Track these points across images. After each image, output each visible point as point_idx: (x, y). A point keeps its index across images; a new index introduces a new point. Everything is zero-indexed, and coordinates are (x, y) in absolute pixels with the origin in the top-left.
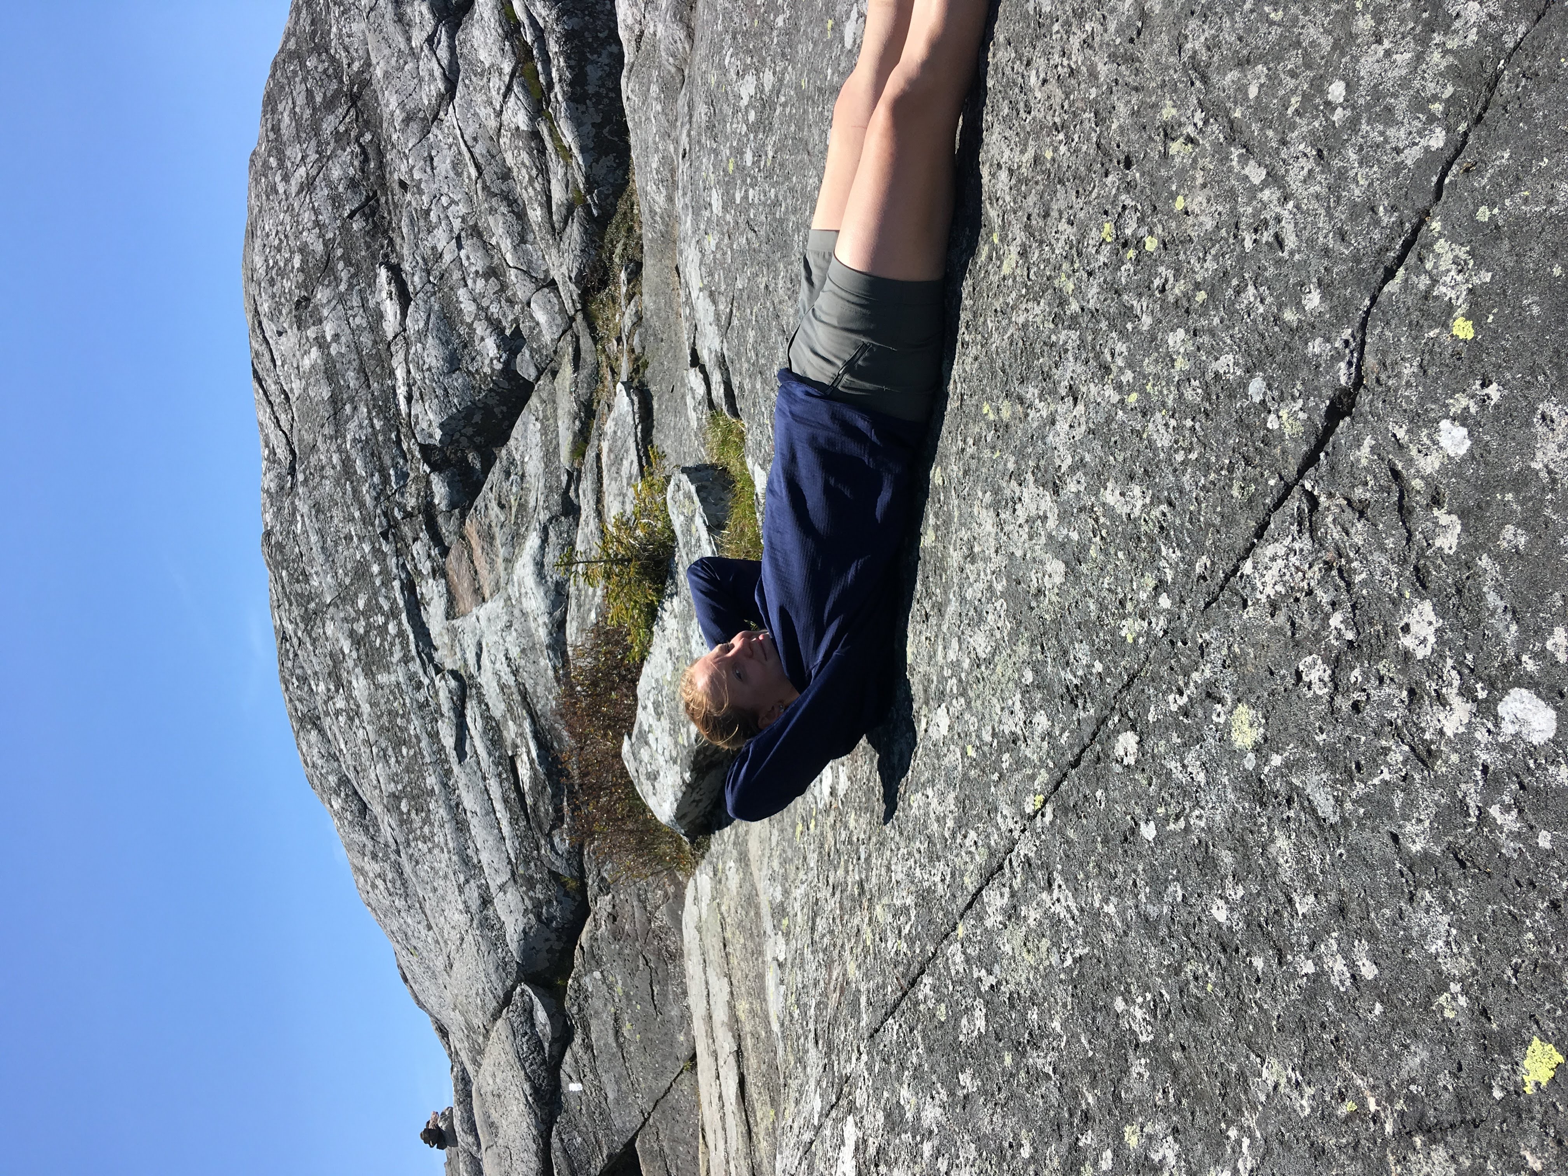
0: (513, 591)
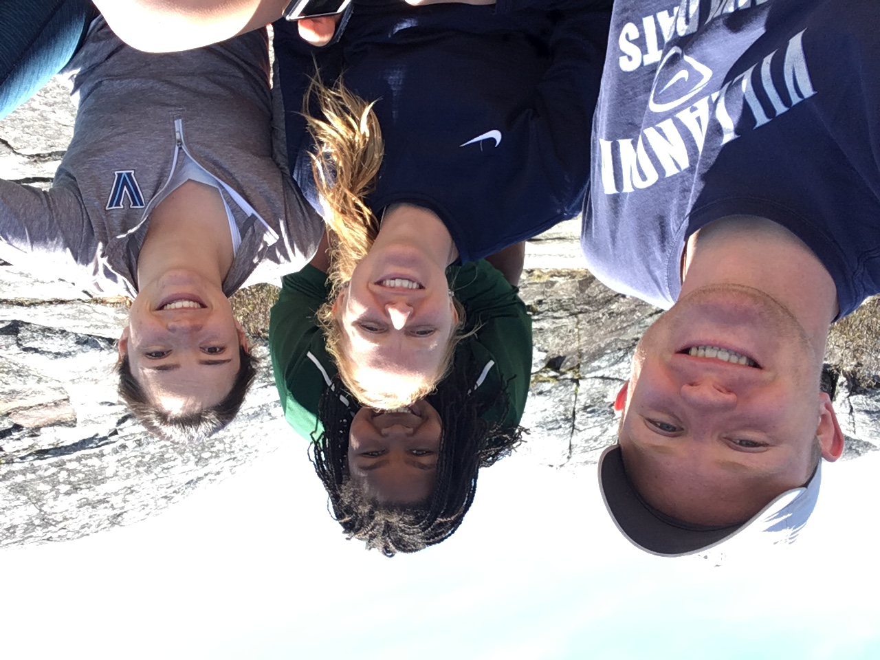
0: (67, 377)
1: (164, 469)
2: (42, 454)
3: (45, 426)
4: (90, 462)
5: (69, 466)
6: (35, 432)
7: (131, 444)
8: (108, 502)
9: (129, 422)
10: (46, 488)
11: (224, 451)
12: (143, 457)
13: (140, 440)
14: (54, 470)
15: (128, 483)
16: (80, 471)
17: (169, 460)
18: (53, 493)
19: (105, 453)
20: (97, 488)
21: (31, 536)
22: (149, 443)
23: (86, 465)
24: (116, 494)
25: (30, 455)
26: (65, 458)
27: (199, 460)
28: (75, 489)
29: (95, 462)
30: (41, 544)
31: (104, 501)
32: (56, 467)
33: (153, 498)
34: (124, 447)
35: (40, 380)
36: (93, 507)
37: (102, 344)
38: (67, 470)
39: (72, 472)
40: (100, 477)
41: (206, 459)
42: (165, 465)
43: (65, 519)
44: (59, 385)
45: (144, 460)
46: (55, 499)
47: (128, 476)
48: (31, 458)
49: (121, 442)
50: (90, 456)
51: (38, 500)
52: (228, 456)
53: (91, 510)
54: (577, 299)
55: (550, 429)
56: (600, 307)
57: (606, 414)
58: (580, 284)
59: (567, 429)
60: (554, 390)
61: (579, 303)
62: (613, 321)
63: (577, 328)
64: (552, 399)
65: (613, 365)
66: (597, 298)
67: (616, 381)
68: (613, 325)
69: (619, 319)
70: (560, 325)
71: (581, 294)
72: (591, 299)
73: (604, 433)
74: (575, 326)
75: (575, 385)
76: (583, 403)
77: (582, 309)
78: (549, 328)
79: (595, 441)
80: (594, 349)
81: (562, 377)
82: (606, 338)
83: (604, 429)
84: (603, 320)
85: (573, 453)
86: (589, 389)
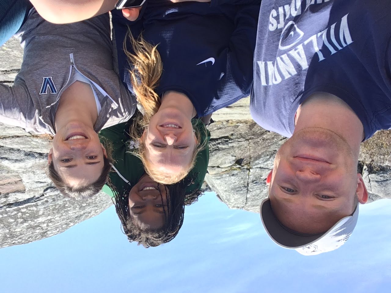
0: (21, 170)
1: (65, 211)
2: (10, 205)
3: (11, 193)
4: (31, 209)
5: (23, 210)
6: (6, 196)
7: (50, 200)
8: (40, 226)
9: (49, 190)
10: (12, 220)
11: (92, 203)
12: (56, 206)
13: (54, 199)
14: (16, 212)
15: (49, 217)
16: (27, 213)
17: (67, 207)
18: (15, 223)
19: (38, 204)
20: (35, 220)
21: (6, 242)
22: (58, 200)
23: (30, 210)
24: (44, 223)
25: (4, 206)
26: (20, 207)
27: (81, 207)
28: (25, 221)
29: (34, 208)
30: (10, 246)
31: (38, 226)
32: (16, 211)
33: (60, 224)
34: (47, 201)
35: (8, 172)
36: (34, 229)
37: (36, 155)
38: (22, 212)
39: (24, 213)
40: (36, 215)
41: (84, 206)
42: (66, 210)
43: (21, 234)
44: (17, 174)
45: (57, 207)
46: (16, 225)
47: (49, 215)
48: (5, 207)
49: (46, 199)
50: (32, 206)
51: (8, 226)
52: (94, 205)
53: (32, 230)
54: (249, 133)
55: (237, 191)
56: (259, 136)
57: (262, 184)
58: (250, 127)
59: (245, 191)
60: (239, 173)
61: (249, 135)
62: (264, 143)
63: (249, 146)
64: (238, 178)
65: (265, 162)
66: (257, 132)
67: (266, 169)
68: (265, 144)
69: (267, 142)
70: (241, 145)
71: (250, 131)
72: (254, 133)
73: (261, 192)
74: (248, 145)
75: (248, 171)
76: (252, 179)
77: (251, 137)
78: (236, 146)
79: (257, 196)
80: (256, 155)
81: (242, 168)
82: (261, 150)
83: (261, 191)
84: (260, 142)
85: (248, 201)
86: (254, 173)
